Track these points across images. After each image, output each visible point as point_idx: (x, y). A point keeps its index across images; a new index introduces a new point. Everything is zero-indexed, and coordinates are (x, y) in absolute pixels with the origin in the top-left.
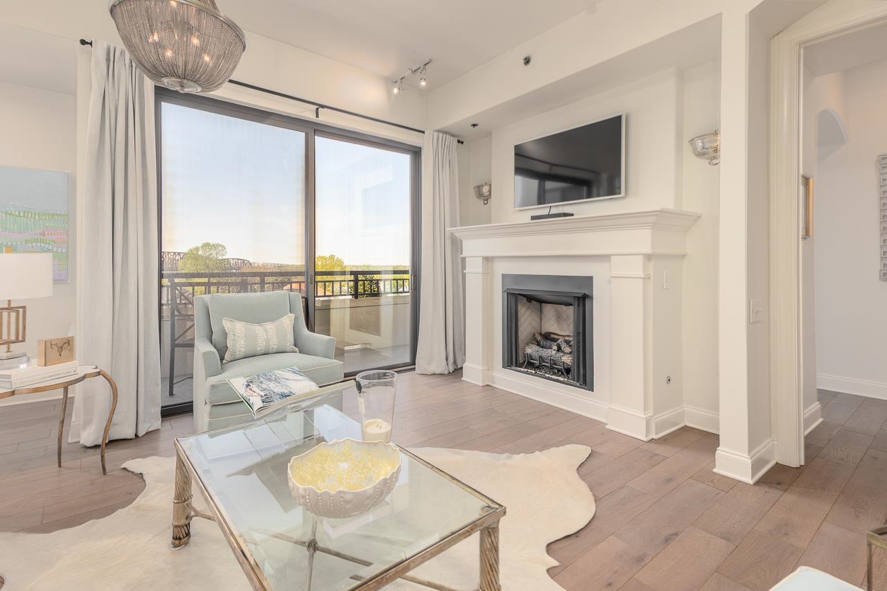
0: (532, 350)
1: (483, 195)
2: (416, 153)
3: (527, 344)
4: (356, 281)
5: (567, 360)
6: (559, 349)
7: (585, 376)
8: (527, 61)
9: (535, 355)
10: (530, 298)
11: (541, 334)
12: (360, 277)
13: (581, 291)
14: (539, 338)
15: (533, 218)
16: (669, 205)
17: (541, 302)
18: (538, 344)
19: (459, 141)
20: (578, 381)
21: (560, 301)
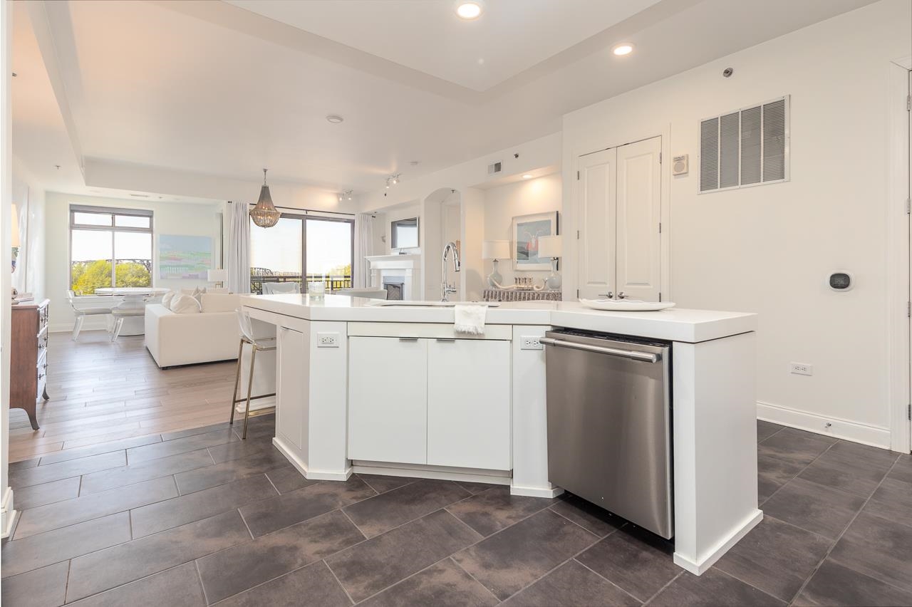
2: (352, 222)
8: (385, 195)
13: (401, 282)
19: (373, 216)
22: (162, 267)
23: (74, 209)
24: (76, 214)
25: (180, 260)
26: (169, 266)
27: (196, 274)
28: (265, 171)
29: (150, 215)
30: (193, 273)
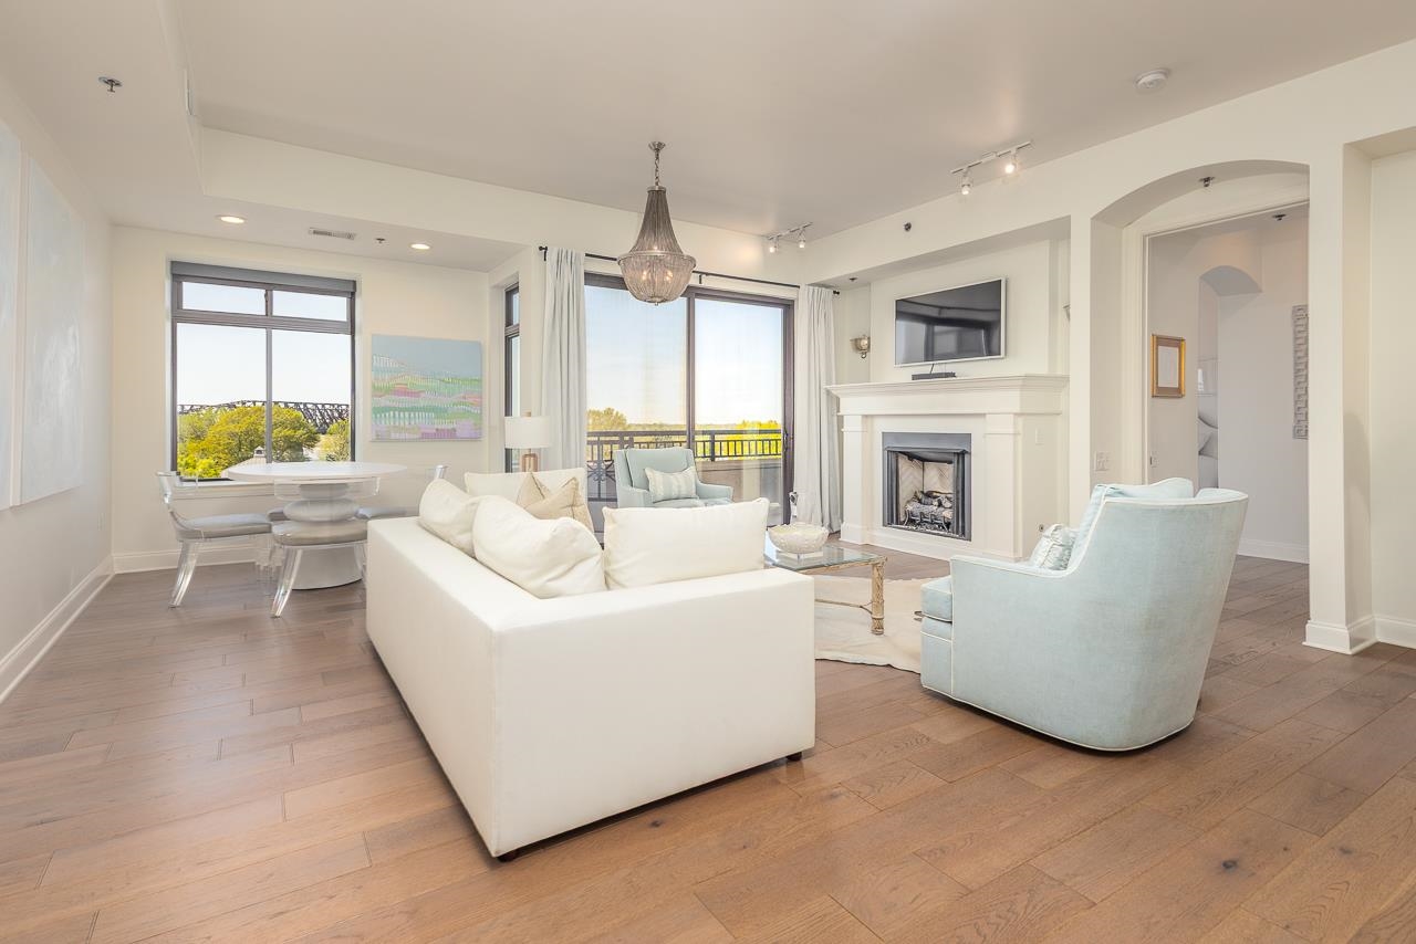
0: (913, 507)
1: (861, 347)
2: (788, 307)
3: (908, 502)
4: (713, 442)
5: (948, 514)
6: (940, 505)
7: (963, 527)
8: (908, 227)
9: (917, 512)
10: (911, 456)
11: (922, 492)
12: (717, 437)
13: (958, 448)
14: (920, 496)
15: (915, 377)
16: (1043, 370)
17: (923, 460)
18: (920, 501)
19: (835, 292)
20: (957, 533)
21: (942, 459)
22: (378, 411)
23: (182, 272)
24: (186, 285)
25: (416, 394)
26: (395, 409)
27: (450, 427)
28: (658, 148)
29: (349, 290)
30: (446, 425)
